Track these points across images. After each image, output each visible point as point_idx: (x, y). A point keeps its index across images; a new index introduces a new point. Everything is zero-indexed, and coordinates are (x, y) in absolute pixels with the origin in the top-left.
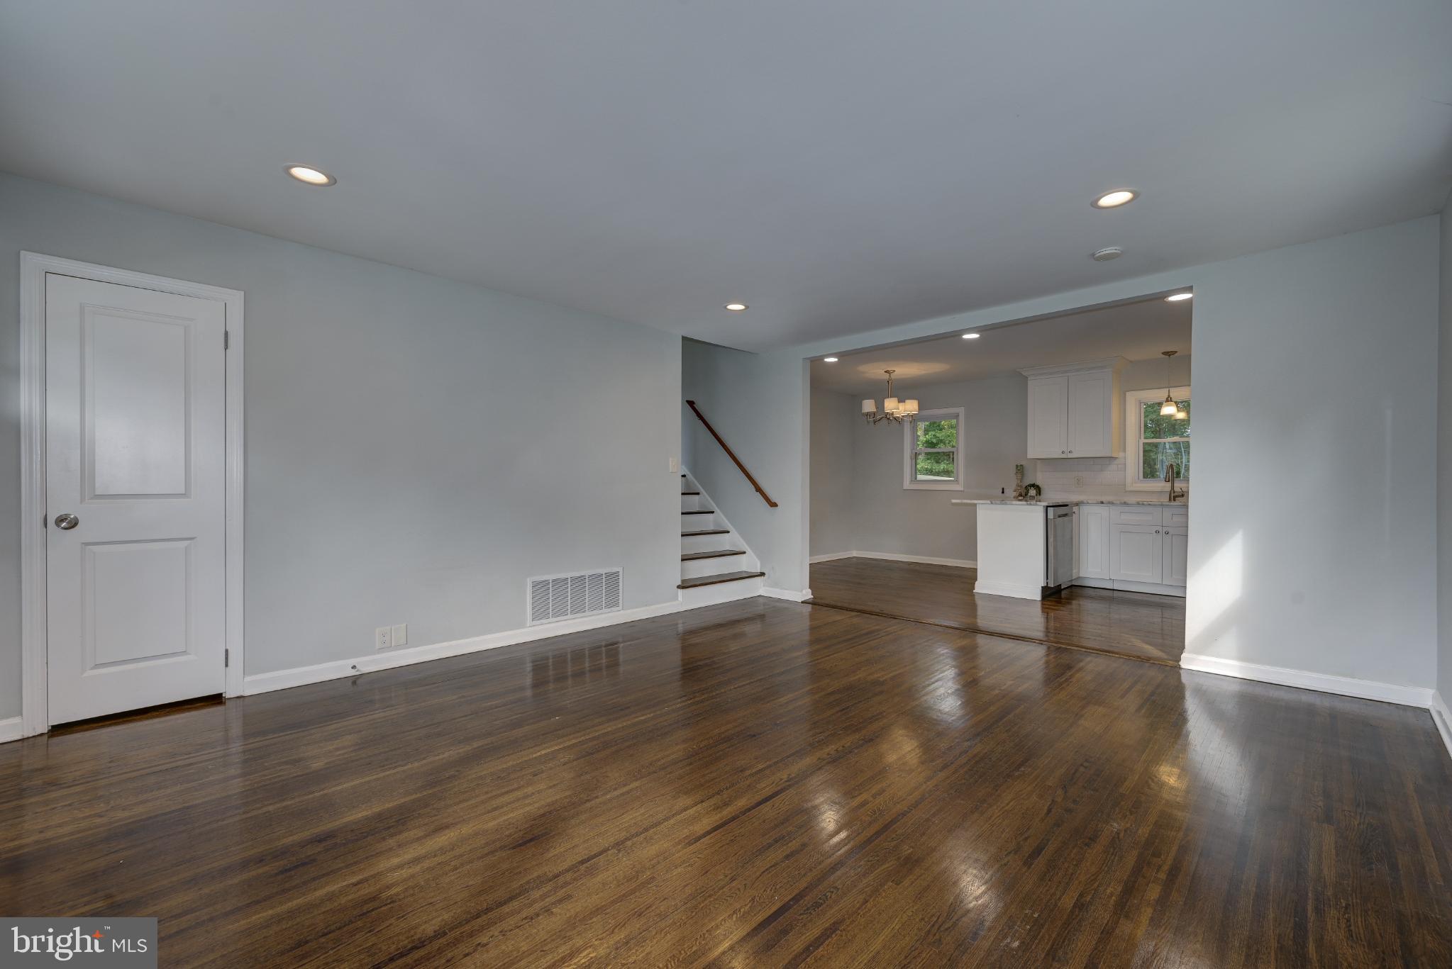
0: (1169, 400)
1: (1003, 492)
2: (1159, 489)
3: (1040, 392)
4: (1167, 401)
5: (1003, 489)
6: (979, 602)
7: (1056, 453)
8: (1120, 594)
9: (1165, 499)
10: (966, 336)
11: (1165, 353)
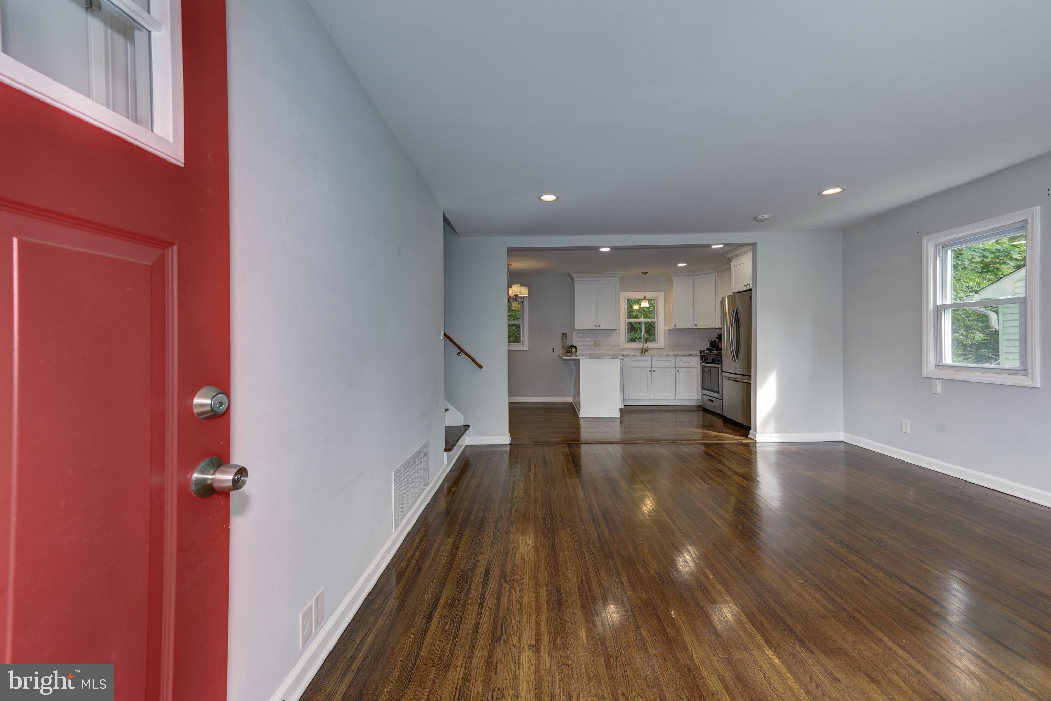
0: (645, 298)
1: (553, 351)
2: (636, 347)
3: (583, 289)
4: (644, 299)
5: (553, 349)
6: (582, 423)
7: (591, 326)
8: (631, 408)
9: (638, 353)
10: (602, 250)
11: (643, 273)
